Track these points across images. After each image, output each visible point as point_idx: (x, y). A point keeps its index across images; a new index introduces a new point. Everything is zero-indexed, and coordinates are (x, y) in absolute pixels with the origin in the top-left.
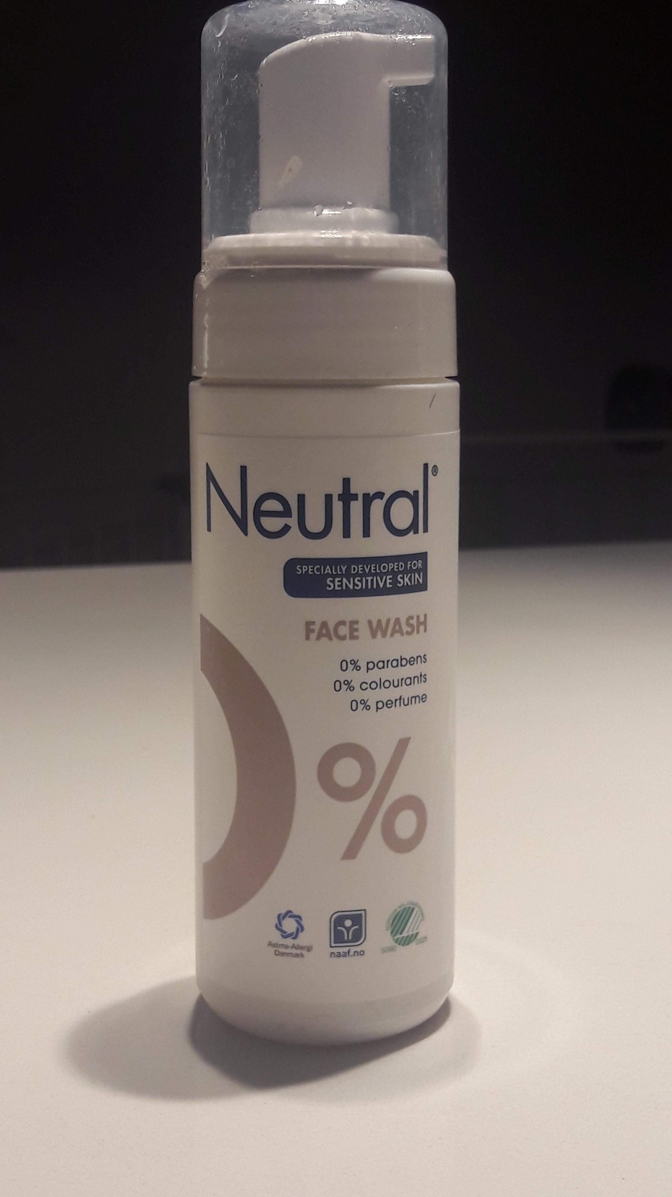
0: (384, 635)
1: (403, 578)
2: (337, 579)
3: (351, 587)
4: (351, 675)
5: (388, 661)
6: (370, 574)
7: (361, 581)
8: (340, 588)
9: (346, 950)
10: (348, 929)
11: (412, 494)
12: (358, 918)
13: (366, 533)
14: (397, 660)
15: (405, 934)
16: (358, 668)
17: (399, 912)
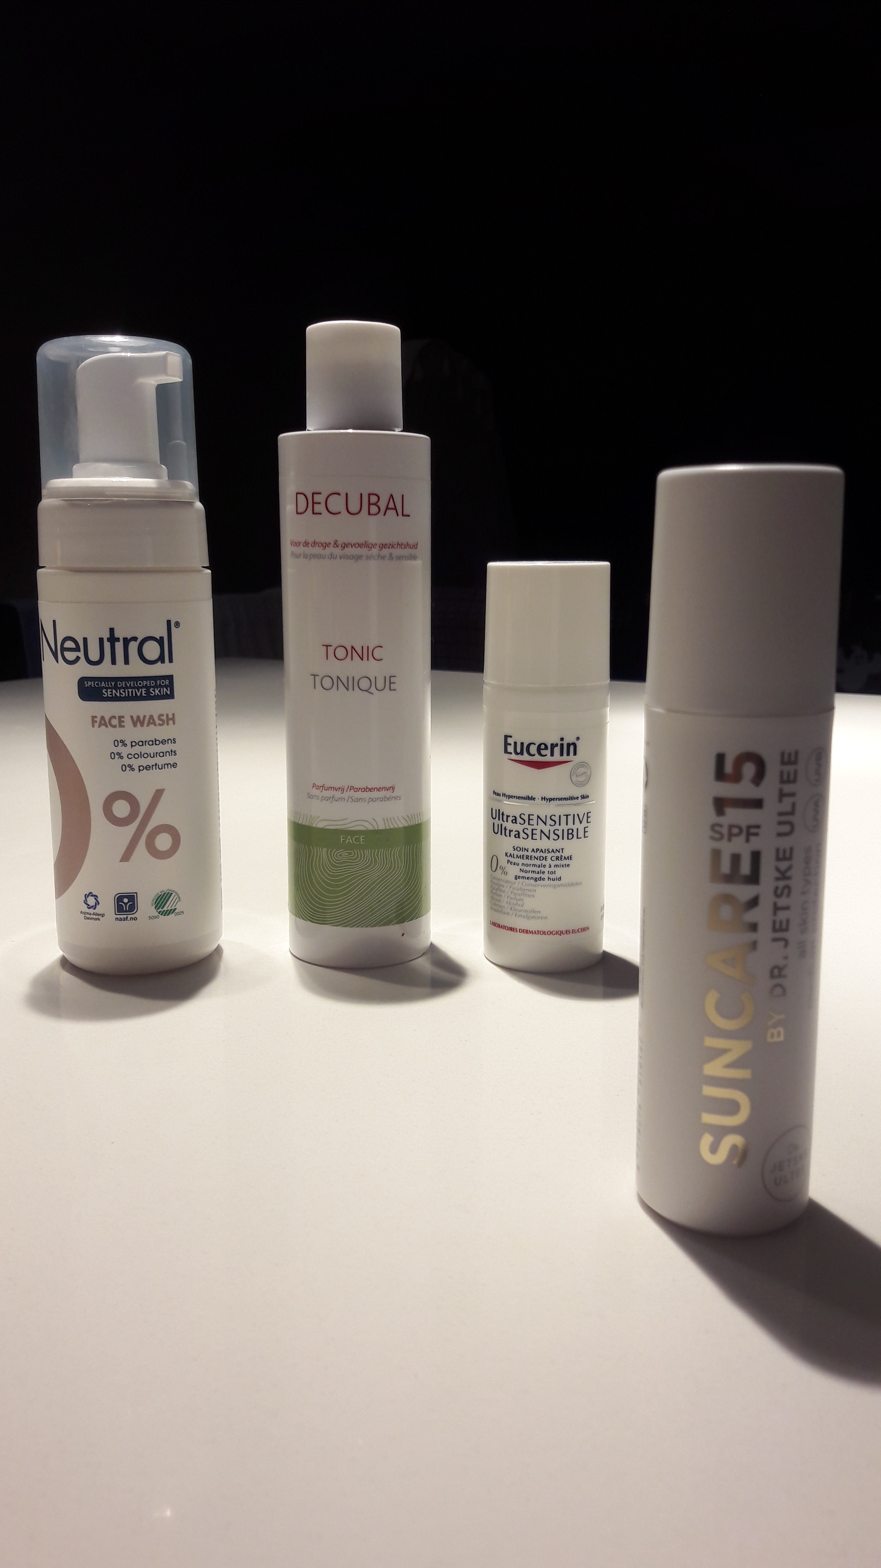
0: (142, 725)
1: (154, 691)
2: (109, 690)
3: (118, 695)
4: (120, 749)
5: (146, 741)
6: (131, 687)
7: (124, 692)
8: (111, 696)
9: (125, 916)
10: (126, 904)
11: (158, 638)
12: (132, 898)
13: (127, 662)
14: (152, 741)
15: (165, 909)
16: (125, 745)
17: (160, 895)
